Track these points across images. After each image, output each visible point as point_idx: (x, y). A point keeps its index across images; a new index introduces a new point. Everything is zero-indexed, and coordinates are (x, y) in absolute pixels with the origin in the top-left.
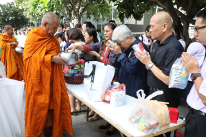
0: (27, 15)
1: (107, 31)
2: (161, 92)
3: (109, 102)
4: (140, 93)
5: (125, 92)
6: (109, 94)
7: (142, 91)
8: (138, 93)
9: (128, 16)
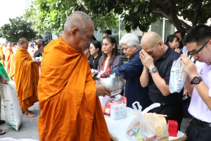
0: (35, 28)
1: (106, 44)
2: (158, 105)
3: (109, 115)
4: (136, 105)
5: (125, 105)
6: (109, 107)
7: (138, 103)
8: (133, 104)
9: (135, 28)
